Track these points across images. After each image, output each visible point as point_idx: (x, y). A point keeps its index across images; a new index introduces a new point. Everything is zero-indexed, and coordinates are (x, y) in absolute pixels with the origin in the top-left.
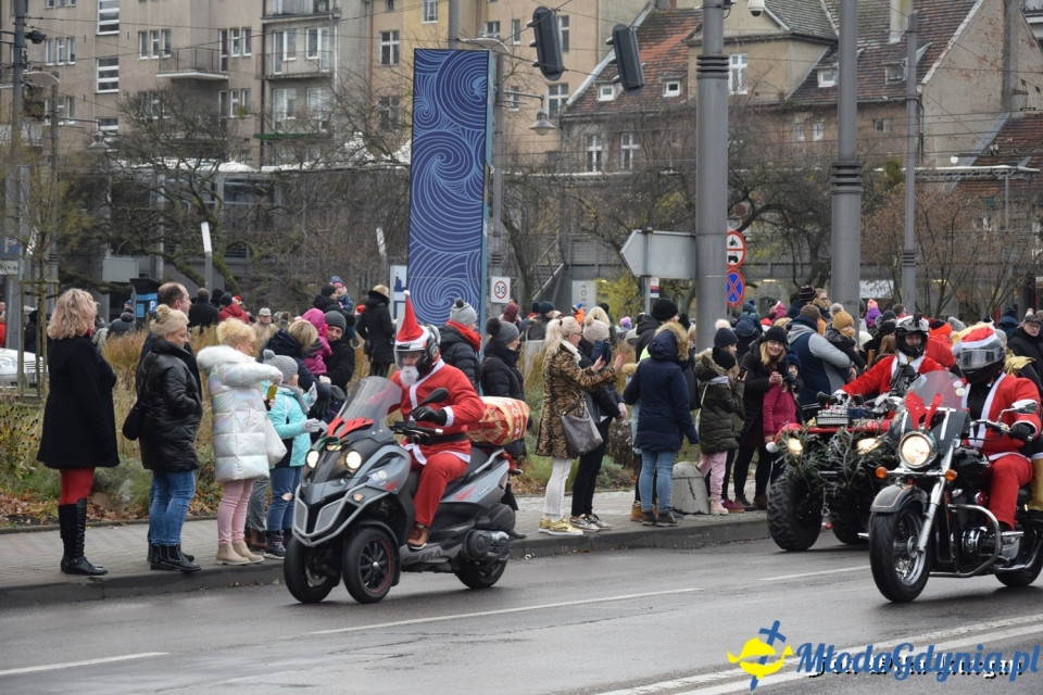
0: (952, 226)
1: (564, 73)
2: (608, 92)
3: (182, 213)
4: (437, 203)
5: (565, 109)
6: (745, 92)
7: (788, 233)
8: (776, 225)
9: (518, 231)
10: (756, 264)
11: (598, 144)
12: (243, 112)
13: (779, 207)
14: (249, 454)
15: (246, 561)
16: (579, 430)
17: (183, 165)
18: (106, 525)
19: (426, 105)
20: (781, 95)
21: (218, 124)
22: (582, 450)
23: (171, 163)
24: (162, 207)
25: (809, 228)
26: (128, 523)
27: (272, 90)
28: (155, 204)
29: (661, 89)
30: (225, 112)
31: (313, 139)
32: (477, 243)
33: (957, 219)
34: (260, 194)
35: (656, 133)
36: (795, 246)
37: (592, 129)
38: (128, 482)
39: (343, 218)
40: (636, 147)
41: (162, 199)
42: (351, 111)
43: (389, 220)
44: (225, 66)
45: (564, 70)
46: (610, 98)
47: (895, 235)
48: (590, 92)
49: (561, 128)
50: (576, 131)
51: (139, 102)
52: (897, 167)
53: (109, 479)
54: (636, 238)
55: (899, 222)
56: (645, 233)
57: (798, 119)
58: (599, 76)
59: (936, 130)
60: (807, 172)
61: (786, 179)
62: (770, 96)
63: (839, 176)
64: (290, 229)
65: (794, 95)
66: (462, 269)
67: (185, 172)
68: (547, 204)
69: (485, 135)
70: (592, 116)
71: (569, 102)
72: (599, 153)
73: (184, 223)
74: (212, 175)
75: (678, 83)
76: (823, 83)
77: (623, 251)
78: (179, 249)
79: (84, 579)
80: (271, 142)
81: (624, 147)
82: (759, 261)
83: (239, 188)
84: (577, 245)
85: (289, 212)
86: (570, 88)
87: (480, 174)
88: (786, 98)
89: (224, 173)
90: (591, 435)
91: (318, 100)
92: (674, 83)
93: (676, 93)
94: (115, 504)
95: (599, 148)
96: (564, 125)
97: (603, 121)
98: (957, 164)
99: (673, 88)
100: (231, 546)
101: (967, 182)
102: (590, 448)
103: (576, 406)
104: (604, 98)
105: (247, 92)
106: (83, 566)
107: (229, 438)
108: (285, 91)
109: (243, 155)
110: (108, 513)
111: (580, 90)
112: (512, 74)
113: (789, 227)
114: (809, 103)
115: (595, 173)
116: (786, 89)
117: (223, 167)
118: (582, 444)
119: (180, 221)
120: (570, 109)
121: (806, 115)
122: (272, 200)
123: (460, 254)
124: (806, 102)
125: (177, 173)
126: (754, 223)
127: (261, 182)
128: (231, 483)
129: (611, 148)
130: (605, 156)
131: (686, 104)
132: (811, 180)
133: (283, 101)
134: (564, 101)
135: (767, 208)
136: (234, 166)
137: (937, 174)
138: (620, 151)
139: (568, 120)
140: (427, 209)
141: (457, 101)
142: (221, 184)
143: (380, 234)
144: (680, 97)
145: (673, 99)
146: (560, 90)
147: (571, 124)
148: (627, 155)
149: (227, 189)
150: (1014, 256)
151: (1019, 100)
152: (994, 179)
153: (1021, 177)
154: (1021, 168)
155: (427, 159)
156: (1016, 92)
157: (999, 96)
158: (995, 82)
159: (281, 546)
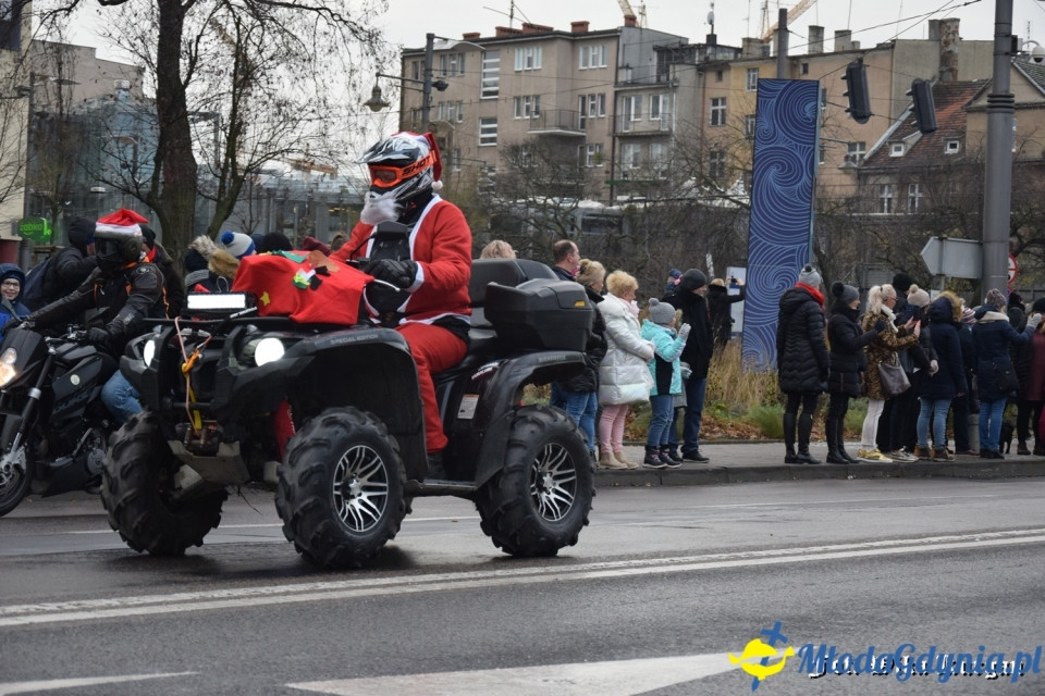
1: (871, 118)
2: (898, 149)
3: (548, 239)
4: (771, 202)
5: (862, 163)
6: (1014, 150)
8: (1039, 256)
9: (824, 256)
11: (889, 192)
12: (599, 158)
14: (628, 383)
15: (625, 466)
16: (892, 376)
17: (549, 201)
19: (766, 125)
21: (577, 166)
23: (540, 200)
24: (531, 234)
27: (621, 145)
28: (526, 231)
29: (942, 148)
30: (583, 157)
31: (656, 184)
32: (805, 238)
34: (611, 225)
35: (939, 183)
37: (885, 180)
39: (680, 246)
40: (920, 195)
41: (531, 228)
42: (690, 156)
43: (719, 245)
44: (583, 126)
45: (871, 115)
46: (900, 154)
48: (884, 149)
49: (859, 178)
50: (871, 180)
51: (515, 150)
54: (932, 242)
56: (941, 239)
58: (891, 136)
62: (1034, 154)
64: (636, 254)
66: (792, 259)
67: (551, 207)
68: (849, 234)
69: (814, 149)
70: (885, 169)
71: (866, 157)
72: (889, 199)
74: (573, 209)
75: (957, 142)
77: (922, 253)
80: (616, 186)
81: (912, 195)
83: (593, 222)
85: (634, 240)
86: (867, 147)
87: (809, 182)
89: (581, 209)
90: (902, 381)
91: (658, 150)
92: (954, 142)
93: (956, 151)
95: (890, 196)
96: (861, 176)
97: (894, 173)
99: (953, 146)
100: (611, 453)
102: (901, 391)
103: (890, 357)
104: (895, 154)
105: (601, 146)
107: (610, 371)
108: (632, 146)
109: (596, 196)
111: (874, 148)
112: (823, 126)
115: (886, 214)
117: (582, 204)
118: (895, 388)
119: (546, 245)
120: (867, 163)
122: (621, 231)
123: (791, 247)
125: (544, 207)
126: (1021, 255)
127: (613, 217)
128: (610, 406)
129: (900, 196)
130: (894, 202)
131: (964, 160)
133: (631, 151)
134: (862, 156)
136: (590, 204)
138: (908, 197)
139: (868, 170)
140: (767, 211)
141: (792, 122)
142: (579, 218)
143: (709, 259)
144: (959, 154)
145: (954, 155)
146: (858, 147)
147: (867, 175)
148: (913, 203)
149: (584, 222)
155: (765, 170)
159: (656, 458)
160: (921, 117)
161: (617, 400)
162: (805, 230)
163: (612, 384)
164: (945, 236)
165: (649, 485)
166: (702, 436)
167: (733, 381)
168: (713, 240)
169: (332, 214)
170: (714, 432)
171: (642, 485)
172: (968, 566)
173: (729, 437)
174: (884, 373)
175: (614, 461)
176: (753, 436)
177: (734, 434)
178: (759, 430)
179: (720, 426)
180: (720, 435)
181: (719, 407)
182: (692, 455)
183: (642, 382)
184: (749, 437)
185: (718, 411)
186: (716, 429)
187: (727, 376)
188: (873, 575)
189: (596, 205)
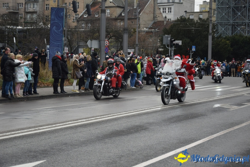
0: (144, 40)
2: (85, 16)
3: (10, 35)
4: (54, 34)
6: (109, 16)
7: (116, 41)
8: (114, 39)
9: (69, 40)
10: (111, 46)
12: (21, 18)
13: (115, 36)
14: (20, 78)
15: (20, 97)
19: (53, 17)
20: (116, 17)
21: (17, 20)
22: (79, 78)
23: (8, 27)
24: (7, 34)
25: (120, 40)
27: (27, 14)
28: (5, 34)
29: (95, 15)
30: (18, 18)
31: (34, 23)
32: (62, 41)
33: (145, 39)
34: (24, 32)
35: (94, 23)
36: (118, 43)
37: (83, 22)
39: (39, 37)
40: (90, 25)
42: (40, 18)
44: (18, 10)
45: (78, 11)
46: (86, 17)
47: (134, 41)
48: (82, 16)
51: (3, 15)
52: (135, 29)
54: (89, 41)
55: (135, 39)
56: (91, 40)
57: (118, 21)
58: (84, 13)
59: (142, 23)
60: (120, 30)
61: (116, 31)
62: (114, 17)
63: (124, 31)
64: (30, 39)
65: (118, 17)
66: (59, 46)
67: (11, 28)
68: (75, 35)
69: (63, 23)
70: (83, 20)
71: (79, 17)
72: (84, 26)
73: (11, 37)
74: (16, 29)
76: (123, 15)
77: (87, 43)
80: (26, 23)
83: (20, 31)
84: (80, 42)
85: (29, 36)
86: (79, 15)
87: (62, 30)
89: (18, 29)
90: (81, 75)
91: (35, 16)
92: (97, 14)
93: (97, 16)
95: (84, 25)
96: (78, 21)
97: (85, 21)
98: (145, 29)
100: (17, 94)
101: (147, 32)
103: (78, 70)
104: (85, 17)
105: (22, 14)
108: (29, 14)
109: (21, 26)
111: (81, 15)
112: (69, 12)
113: (116, 40)
114: (120, 18)
115: (83, 30)
116: (116, 16)
117: (18, 28)
118: (79, 77)
121: (120, 20)
122: (26, 33)
123: (59, 43)
125: (9, 29)
126: (110, 39)
127: (25, 30)
129: (86, 25)
130: (85, 27)
132: (120, 32)
133: (29, 16)
134: (78, 17)
135: (113, 36)
136: (20, 27)
137: (142, 31)
138: (88, 26)
139: (79, 20)
142: (17, 31)
143: (45, 40)
144: (98, 17)
145: (97, 17)
146: (77, 15)
147: (79, 21)
148: (89, 27)
149: (18, 31)
150: (155, 45)
151: (156, 18)
152: (152, 32)
153: (156, 32)
154: (156, 30)
155: (53, 27)
156: (156, 17)
157: (153, 18)
158: (152, 15)
159: (25, 94)
160: (88, 12)
161: (18, 82)
163: (17, 78)
165: (25, 100)
166: (39, 86)
167: (47, 73)
168: (46, 36)
170: (42, 85)
171: (24, 101)
172: (85, 129)
173: (45, 86)
174: (77, 74)
175: (18, 96)
176: (50, 86)
177: (46, 85)
178: (51, 84)
179: (43, 83)
180: (43, 85)
181: (43, 79)
182: (35, 92)
183: (23, 78)
184: (49, 86)
185: (43, 80)
186: (42, 84)
187: (45, 71)
188: (64, 134)
189: (21, 28)
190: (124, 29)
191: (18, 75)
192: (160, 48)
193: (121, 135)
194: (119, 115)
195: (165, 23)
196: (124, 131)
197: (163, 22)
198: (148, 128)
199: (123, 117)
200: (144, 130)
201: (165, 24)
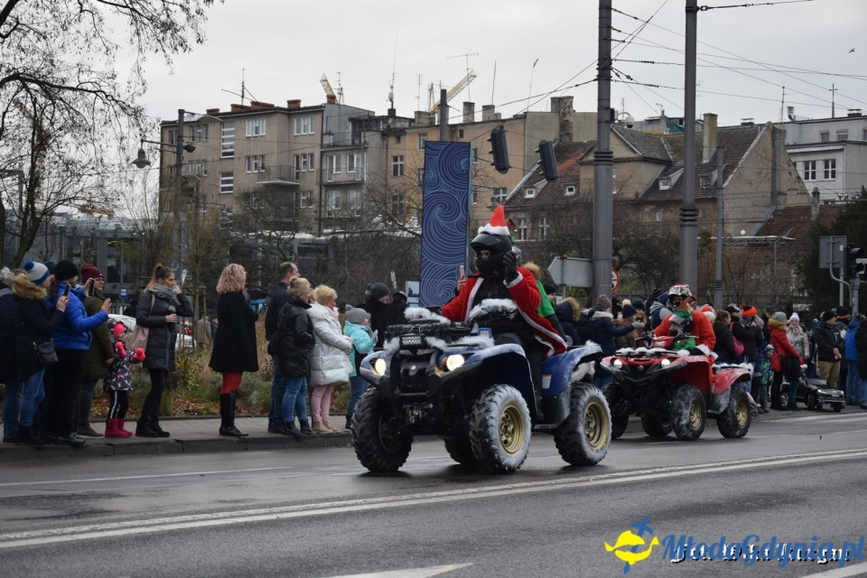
0: (742, 272)
1: (510, 170)
2: (531, 193)
3: (273, 262)
4: (437, 233)
6: (614, 192)
7: (642, 276)
8: (634, 270)
11: (525, 224)
12: (310, 202)
13: (636, 259)
14: (331, 368)
15: (330, 431)
17: (273, 234)
18: (242, 417)
19: (432, 175)
21: (294, 211)
23: (266, 233)
24: (260, 259)
25: (655, 272)
26: (256, 416)
27: (326, 191)
28: (256, 257)
29: (562, 192)
30: (298, 201)
31: (352, 220)
32: (462, 259)
34: (320, 251)
35: (560, 217)
36: (647, 284)
37: (521, 215)
38: (255, 392)
39: (371, 266)
40: (548, 226)
41: (260, 254)
42: (377, 199)
43: (400, 265)
44: (297, 178)
45: (509, 167)
46: (532, 196)
47: (709, 274)
48: (520, 192)
51: (247, 196)
52: (709, 235)
53: (244, 391)
54: (556, 261)
55: (711, 266)
56: (562, 259)
57: (647, 209)
58: (525, 183)
59: (732, 216)
62: (630, 195)
63: (684, 215)
64: (338, 272)
65: (645, 194)
66: (453, 274)
67: (274, 238)
69: (468, 193)
70: (521, 207)
71: (507, 199)
72: (525, 229)
73: (274, 269)
74: (290, 239)
75: (574, 187)
76: (662, 187)
77: (549, 269)
78: (270, 284)
79: (235, 439)
80: (324, 222)
81: (541, 226)
82: (624, 294)
83: (306, 249)
85: (337, 262)
86: (508, 191)
87: (464, 217)
88: (640, 196)
89: (297, 239)
91: (354, 195)
92: (571, 187)
93: (572, 193)
94: (248, 406)
95: (525, 227)
97: (528, 210)
98: (745, 235)
99: (571, 190)
100: (321, 422)
101: (753, 245)
104: (528, 196)
105: (311, 192)
106: (234, 431)
107: (318, 360)
108: (334, 192)
109: (309, 230)
110: (243, 411)
111: (514, 190)
112: (474, 176)
113: (642, 271)
114: (654, 199)
115: (523, 240)
117: (298, 236)
119: (271, 267)
120: (508, 203)
121: (652, 207)
122: (327, 255)
123: (452, 265)
124: (652, 199)
125: (269, 239)
126: (621, 269)
127: (322, 245)
128: (320, 386)
129: (533, 227)
130: (529, 231)
131: (578, 200)
132: (656, 243)
133: (334, 196)
134: (504, 198)
135: (630, 259)
136: (304, 236)
137: (736, 240)
138: (538, 228)
139: (509, 208)
140: (433, 238)
141: (451, 173)
142: (296, 246)
143: (393, 275)
144: (575, 196)
145: (571, 196)
146: (501, 191)
148: (543, 232)
149: (299, 249)
150: (780, 292)
151: (781, 198)
152: (767, 245)
153: (783, 243)
154: (784, 237)
155: (432, 208)
156: (780, 193)
157: (769, 195)
158: (767, 187)
160: (546, 170)
161: (323, 382)
162: (462, 253)
163: (319, 370)
164: (565, 256)
168: (395, 262)
169: (109, 246)
175: (323, 428)
183: (342, 367)
188: (515, 508)
189: (308, 236)
190: (684, 210)
191: (325, 358)
192: (799, 300)
193: (715, 513)
194: (691, 469)
195: (815, 212)
196: (720, 505)
197: (808, 209)
198: (805, 500)
199: (707, 475)
200: (792, 502)
201: (813, 219)
